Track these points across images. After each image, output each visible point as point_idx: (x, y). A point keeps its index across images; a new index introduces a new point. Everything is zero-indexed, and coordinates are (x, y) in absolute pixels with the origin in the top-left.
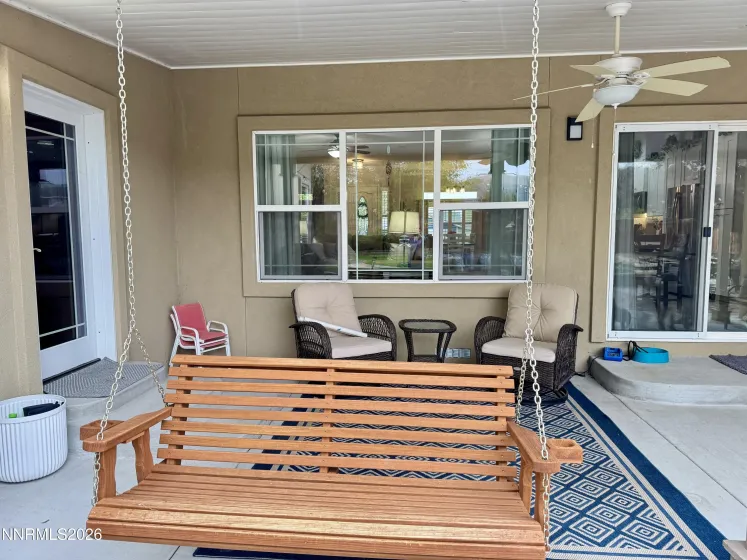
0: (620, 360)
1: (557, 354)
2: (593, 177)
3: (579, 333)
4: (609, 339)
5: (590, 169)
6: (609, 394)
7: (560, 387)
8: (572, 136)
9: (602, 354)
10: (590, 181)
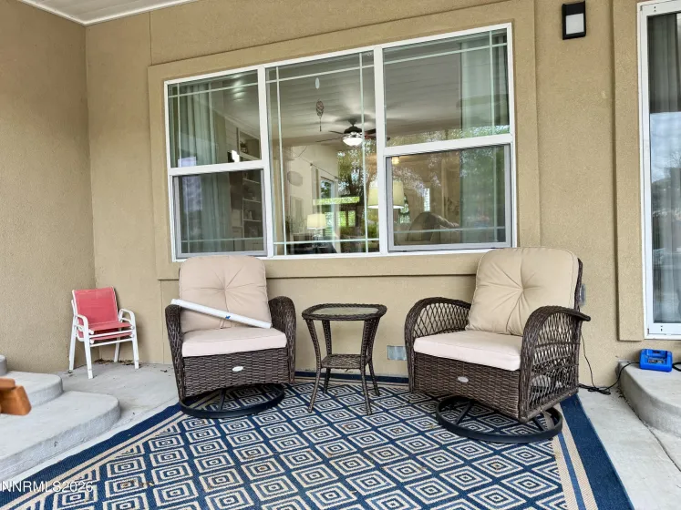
0: (668, 370)
1: (522, 356)
2: (609, 89)
3: (584, 322)
4: (651, 337)
5: (602, 77)
6: (643, 427)
7: (531, 415)
8: (569, 31)
9: (638, 360)
10: (604, 95)
